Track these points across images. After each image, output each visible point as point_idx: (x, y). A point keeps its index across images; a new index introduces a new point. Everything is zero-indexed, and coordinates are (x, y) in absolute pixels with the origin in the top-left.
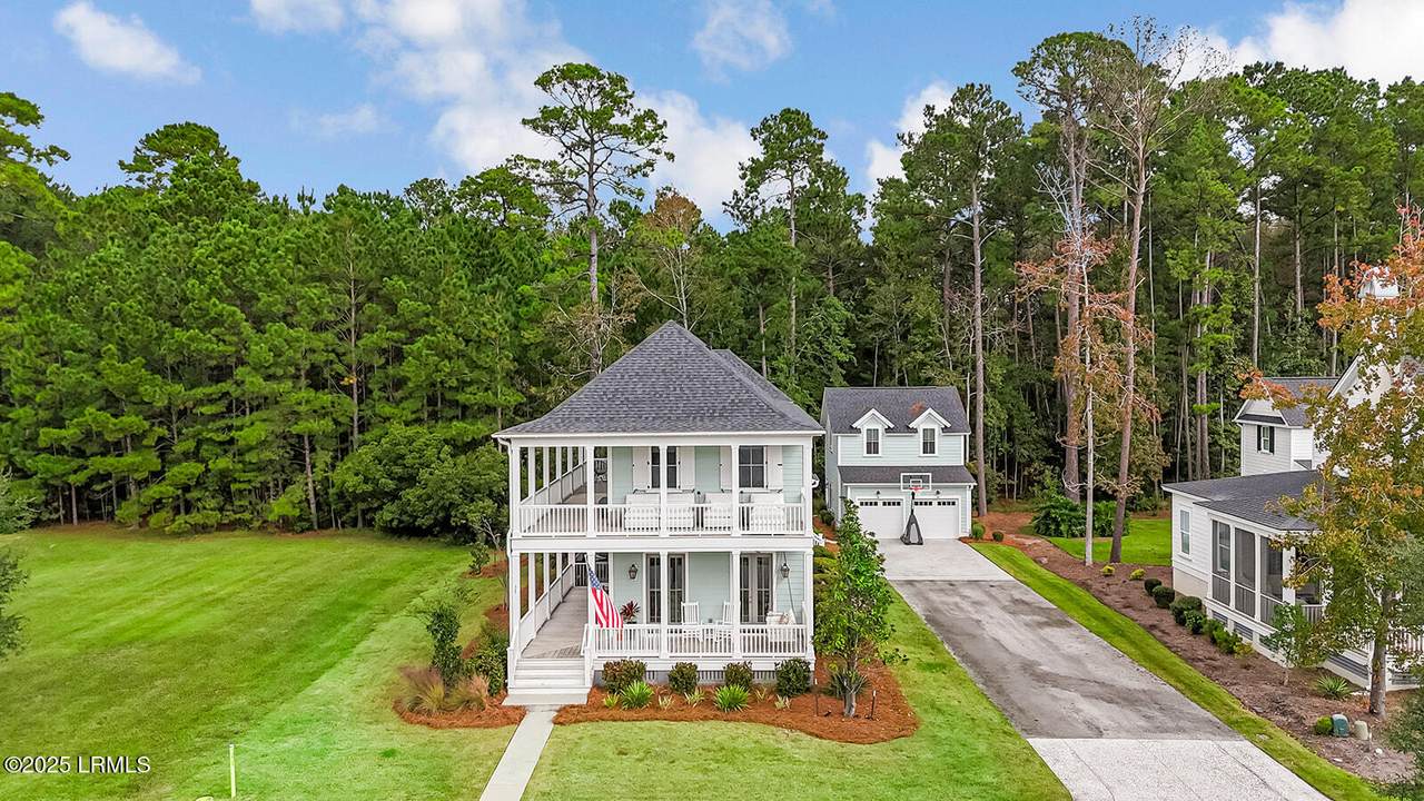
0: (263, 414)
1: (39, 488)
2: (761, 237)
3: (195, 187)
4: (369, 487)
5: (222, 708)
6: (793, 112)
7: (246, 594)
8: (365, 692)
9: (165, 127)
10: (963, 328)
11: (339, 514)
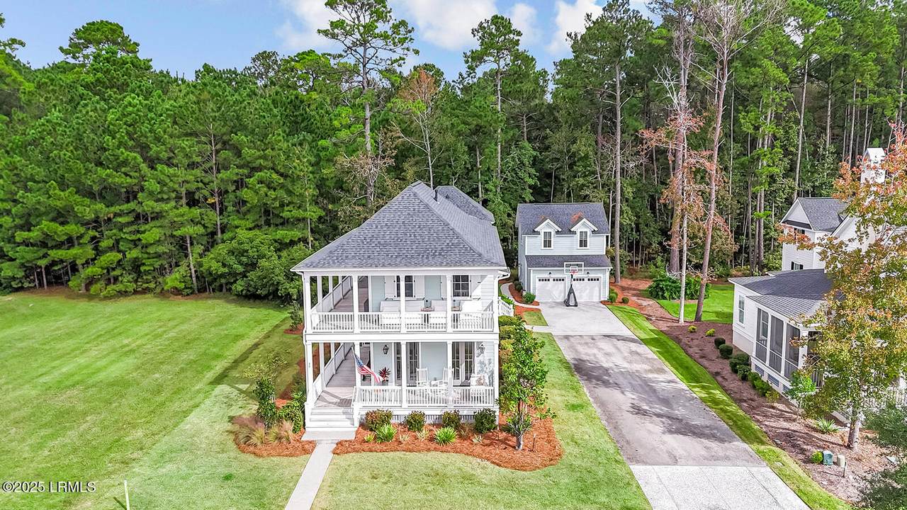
0: (157, 223)
1: (20, 268)
2: (477, 104)
3: (108, 69)
4: (226, 270)
5: (127, 439)
6: (499, 18)
7: (149, 346)
8: (217, 427)
9: (87, 24)
10: (608, 162)
11: (210, 284)
